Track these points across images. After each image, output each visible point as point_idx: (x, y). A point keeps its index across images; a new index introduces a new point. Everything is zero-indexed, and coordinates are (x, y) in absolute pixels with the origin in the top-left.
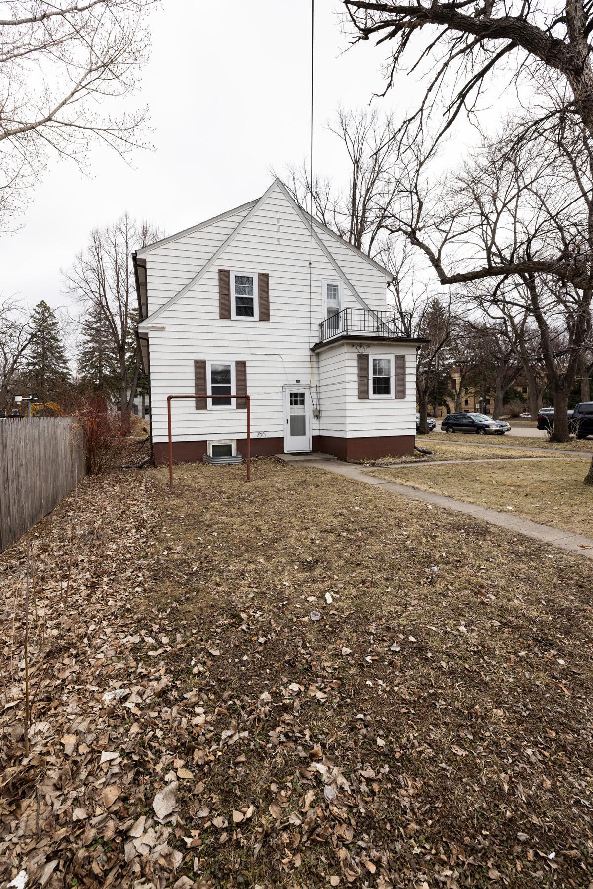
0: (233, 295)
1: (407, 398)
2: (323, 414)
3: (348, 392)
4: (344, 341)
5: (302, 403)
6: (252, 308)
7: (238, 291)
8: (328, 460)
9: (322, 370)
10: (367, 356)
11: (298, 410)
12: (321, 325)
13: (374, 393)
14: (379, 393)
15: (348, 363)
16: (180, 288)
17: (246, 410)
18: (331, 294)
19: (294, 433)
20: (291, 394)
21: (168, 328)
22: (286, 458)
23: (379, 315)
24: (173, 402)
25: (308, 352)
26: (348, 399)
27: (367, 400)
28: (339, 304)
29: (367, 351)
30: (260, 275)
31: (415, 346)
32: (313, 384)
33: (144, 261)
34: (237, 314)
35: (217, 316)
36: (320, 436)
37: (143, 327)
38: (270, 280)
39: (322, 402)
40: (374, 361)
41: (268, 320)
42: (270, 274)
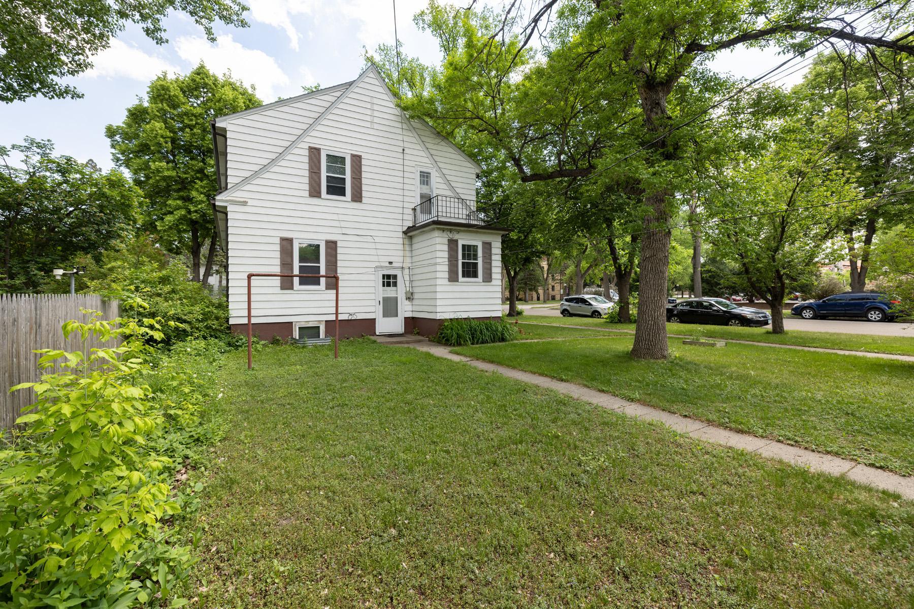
0: (324, 174)
1: (494, 282)
2: (416, 296)
3: (439, 275)
4: (435, 226)
5: (395, 284)
6: (345, 188)
7: (329, 169)
8: (419, 341)
9: (414, 253)
10: (457, 241)
11: (390, 292)
12: (414, 210)
13: (463, 276)
14: (469, 276)
15: (438, 247)
16: (266, 162)
17: (335, 291)
18: (424, 181)
19: (385, 315)
20: (384, 276)
21: (250, 202)
22: (379, 340)
23: (468, 203)
24: (255, 281)
25: (401, 235)
26: (439, 282)
27: (457, 283)
28: (432, 191)
29: (456, 236)
30: (353, 156)
31: (500, 234)
32: (406, 265)
33: (225, 130)
34: (328, 193)
35: (307, 194)
36: (413, 318)
37: (221, 200)
38: (364, 162)
39: (414, 284)
40: (463, 246)
41: (361, 201)
42: (364, 156)
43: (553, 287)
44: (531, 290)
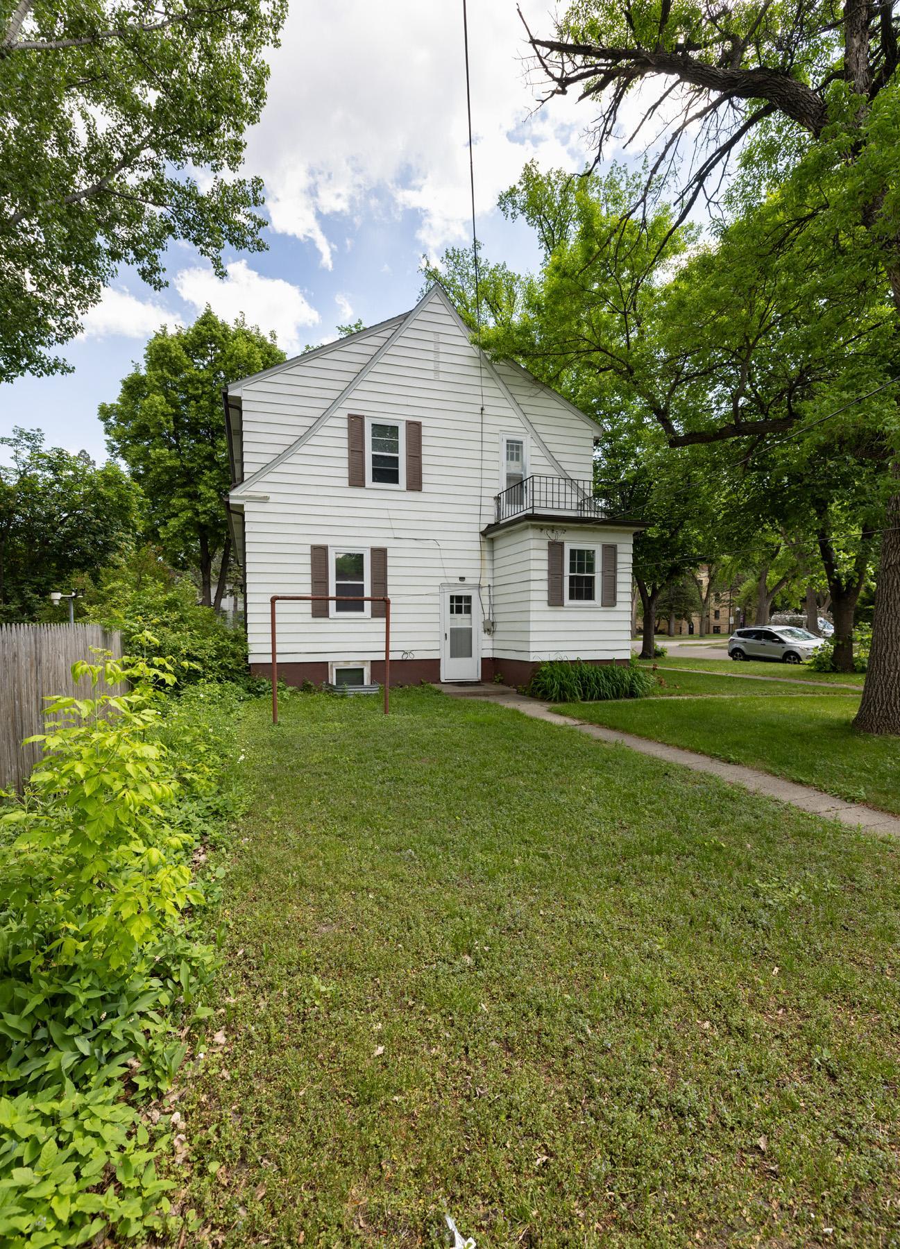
0: (369, 453)
1: (619, 607)
2: (499, 627)
3: (533, 596)
4: (529, 523)
5: (468, 610)
6: (397, 471)
7: (376, 445)
8: (503, 693)
9: (498, 563)
10: (562, 544)
11: (461, 621)
12: (498, 499)
13: (571, 598)
14: (579, 598)
15: (534, 554)
16: (291, 441)
17: (384, 620)
18: (512, 454)
19: (454, 654)
20: (452, 597)
21: (273, 498)
22: (446, 689)
23: (581, 485)
24: (280, 606)
25: (477, 537)
26: (533, 606)
27: (561, 608)
28: (524, 468)
29: (561, 537)
30: (409, 423)
31: (630, 531)
32: (485, 582)
33: (239, 400)
35: (346, 482)
36: (494, 659)
37: (236, 496)
38: (424, 432)
39: (497, 609)
40: (572, 552)
41: (420, 490)
42: (424, 422)
43: (717, 613)
44: (679, 617)
